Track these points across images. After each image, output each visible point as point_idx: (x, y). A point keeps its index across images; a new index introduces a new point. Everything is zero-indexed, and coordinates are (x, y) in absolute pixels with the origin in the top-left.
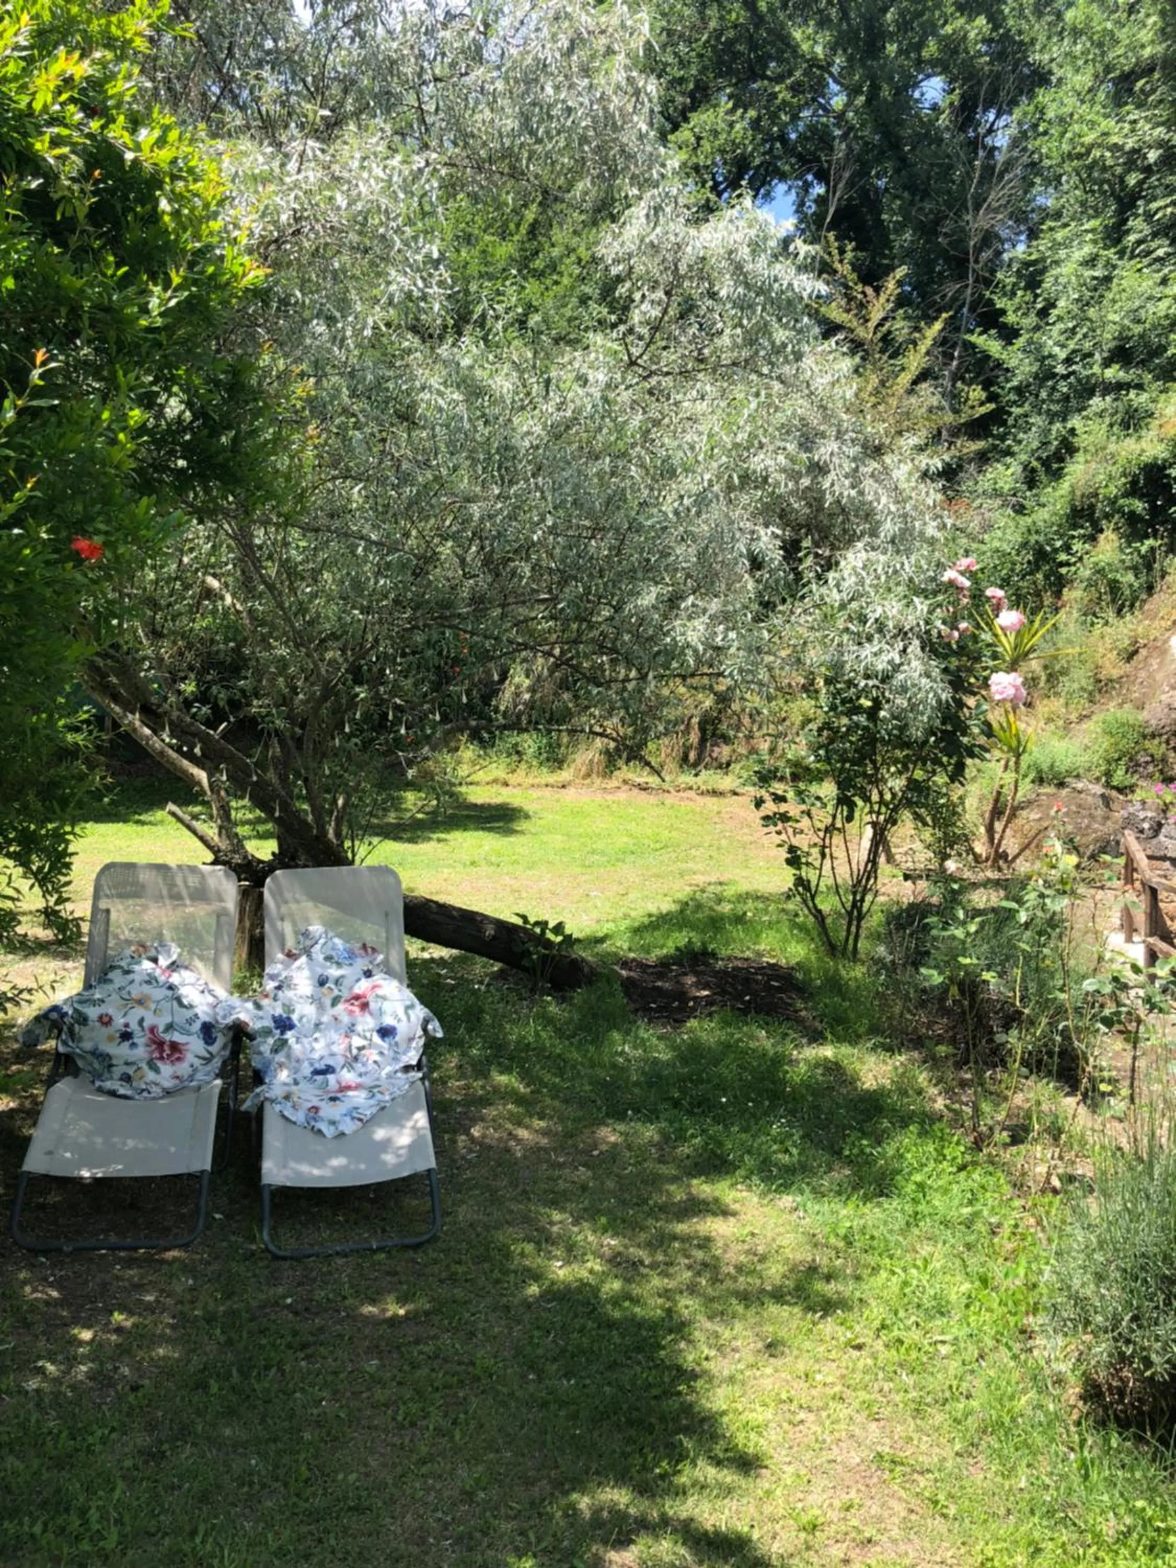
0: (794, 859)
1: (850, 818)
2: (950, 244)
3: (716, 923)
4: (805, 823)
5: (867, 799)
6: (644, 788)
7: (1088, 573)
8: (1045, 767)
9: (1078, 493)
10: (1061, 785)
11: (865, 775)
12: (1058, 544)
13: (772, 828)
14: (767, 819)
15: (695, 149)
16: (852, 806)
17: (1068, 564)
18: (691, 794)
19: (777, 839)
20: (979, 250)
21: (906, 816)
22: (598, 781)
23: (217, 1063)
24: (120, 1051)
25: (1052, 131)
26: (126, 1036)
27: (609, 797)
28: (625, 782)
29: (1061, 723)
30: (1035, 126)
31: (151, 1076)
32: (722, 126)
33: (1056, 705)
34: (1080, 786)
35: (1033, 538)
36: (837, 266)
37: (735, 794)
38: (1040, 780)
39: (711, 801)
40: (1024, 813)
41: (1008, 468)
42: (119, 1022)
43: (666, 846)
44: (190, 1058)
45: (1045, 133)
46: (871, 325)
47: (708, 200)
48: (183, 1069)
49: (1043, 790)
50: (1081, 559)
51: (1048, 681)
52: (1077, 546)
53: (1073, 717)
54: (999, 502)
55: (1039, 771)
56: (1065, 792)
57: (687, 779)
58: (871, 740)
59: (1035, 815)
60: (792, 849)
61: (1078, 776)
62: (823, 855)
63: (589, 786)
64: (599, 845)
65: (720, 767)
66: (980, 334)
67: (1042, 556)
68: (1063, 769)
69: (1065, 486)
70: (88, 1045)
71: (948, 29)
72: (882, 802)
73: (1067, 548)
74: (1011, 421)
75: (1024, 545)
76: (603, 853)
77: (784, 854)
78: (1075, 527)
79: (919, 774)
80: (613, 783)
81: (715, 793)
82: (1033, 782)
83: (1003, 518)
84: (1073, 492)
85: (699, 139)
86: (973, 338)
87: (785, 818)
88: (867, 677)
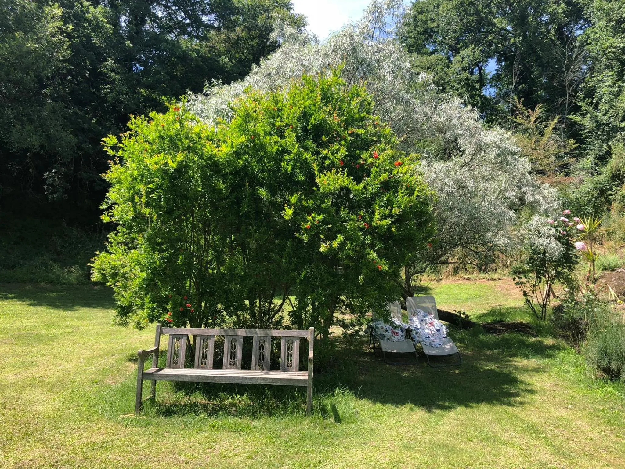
0: (525, 294)
1: (540, 282)
2: (558, 85)
3: (502, 315)
4: (528, 285)
5: (545, 276)
6: (468, 279)
7: (619, 197)
8: (606, 265)
9: (614, 170)
10: (613, 270)
11: (543, 270)
12: (608, 187)
13: (518, 286)
14: (517, 284)
15: (462, 62)
16: (540, 278)
17: (611, 195)
18: (485, 280)
19: (520, 289)
20: (570, 86)
21: (556, 281)
22: (451, 278)
23: (404, 337)
24: (386, 334)
25: (593, 43)
26: (387, 331)
27: (457, 283)
28: (461, 277)
29: (613, 250)
30: (586, 41)
31: (393, 338)
32: (470, 53)
33: (612, 243)
34: (619, 270)
35: (599, 186)
36: (519, 106)
37: (500, 279)
38: (605, 269)
39: (492, 283)
40: (600, 280)
41: (588, 159)
42: (385, 328)
43: (480, 296)
44: (400, 335)
45: (590, 44)
46: (532, 122)
47: (467, 76)
48: (399, 337)
49: (606, 273)
50: (616, 193)
51: (608, 235)
52: (615, 188)
53: (618, 247)
54: (586, 171)
55: (605, 266)
56: (614, 273)
57: (482, 275)
58: (543, 260)
59: (603, 281)
60: (524, 292)
61: (619, 267)
62: (533, 293)
63: (449, 279)
64: (459, 297)
65: (493, 271)
66: (573, 115)
67: (602, 192)
68: (613, 265)
69: (609, 167)
70: (379, 333)
71: (551, 10)
72: (549, 277)
73: (611, 189)
74: (587, 143)
75: (595, 188)
76: (460, 299)
77: (522, 293)
78: (614, 181)
79: (559, 269)
80: (457, 278)
81: (493, 279)
82: (602, 270)
83: (587, 178)
84: (612, 169)
85: (463, 58)
86: (570, 117)
87: (522, 283)
88: (541, 246)
